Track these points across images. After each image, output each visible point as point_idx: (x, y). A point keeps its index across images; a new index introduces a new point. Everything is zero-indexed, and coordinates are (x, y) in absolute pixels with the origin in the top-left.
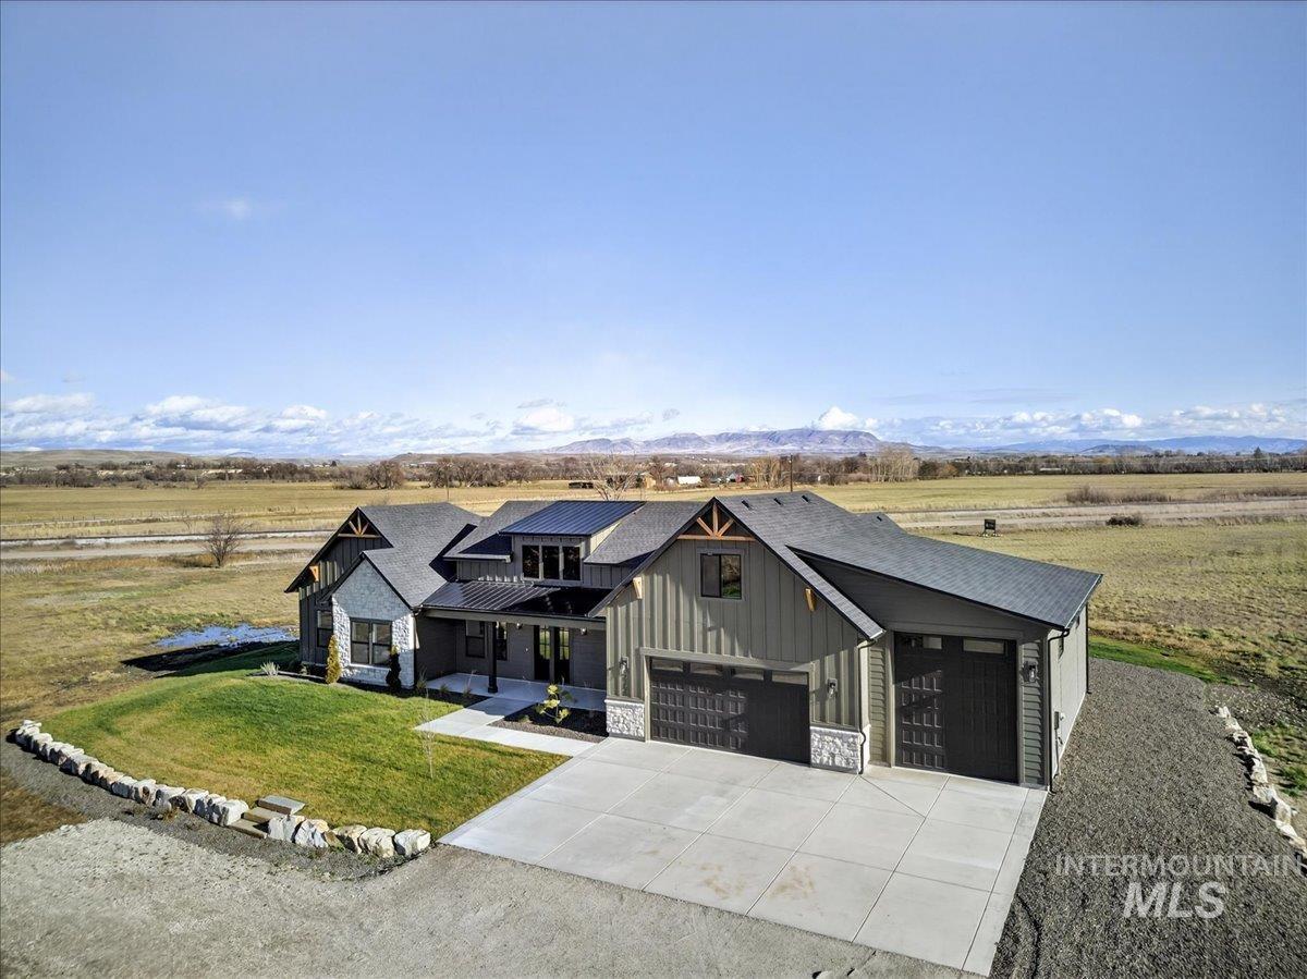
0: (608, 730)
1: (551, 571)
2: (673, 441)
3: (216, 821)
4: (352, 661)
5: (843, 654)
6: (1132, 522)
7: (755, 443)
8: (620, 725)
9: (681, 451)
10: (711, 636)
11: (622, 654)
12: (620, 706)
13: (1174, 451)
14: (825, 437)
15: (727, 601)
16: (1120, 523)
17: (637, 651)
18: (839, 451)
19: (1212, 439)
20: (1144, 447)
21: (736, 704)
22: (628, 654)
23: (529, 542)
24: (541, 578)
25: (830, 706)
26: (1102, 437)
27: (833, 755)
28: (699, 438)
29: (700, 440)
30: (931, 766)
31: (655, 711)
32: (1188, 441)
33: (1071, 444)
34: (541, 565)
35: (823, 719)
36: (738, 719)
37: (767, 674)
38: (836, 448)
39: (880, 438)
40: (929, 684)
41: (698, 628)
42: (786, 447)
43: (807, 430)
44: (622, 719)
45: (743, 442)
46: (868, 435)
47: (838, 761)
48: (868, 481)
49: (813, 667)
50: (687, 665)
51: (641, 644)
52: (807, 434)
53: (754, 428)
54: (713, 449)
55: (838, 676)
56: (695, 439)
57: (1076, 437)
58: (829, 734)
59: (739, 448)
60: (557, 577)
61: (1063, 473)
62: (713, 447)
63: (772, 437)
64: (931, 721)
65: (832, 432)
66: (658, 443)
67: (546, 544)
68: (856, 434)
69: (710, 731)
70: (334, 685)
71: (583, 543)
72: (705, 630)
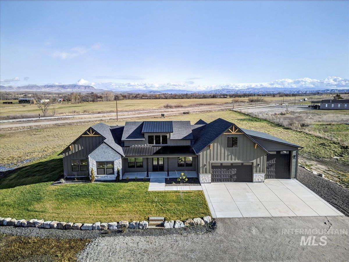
0: (200, 182)
1: (158, 142)
2: (27, 87)
3: (141, 228)
4: (98, 174)
5: (262, 157)
6: (188, 113)
7: (57, 88)
8: (204, 180)
9: (32, 90)
10: (230, 157)
11: (205, 163)
12: (204, 176)
13: (166, 93)
14: (79, 87)
15: (234, 148)
16: (186, 113)
17: (209, 162)
18: (84, 92)
19: (172, 90)
20: (159, 92)
21: (234, 171)
22: (207, 163)
23: (150, 135)
24: (154, 144)
25: (258, 169)
26: (150, 89)
27: (258, 179)
28: (38, 86)
29: (39, 87)
30: (273, 178)
31: (212, 176)
32: (168, 90)
33: (143, 91)
34: (154, 141)
35: (256, 172)
36: (234, 175)
37: (242, 164)
38: (83, 90)
39: (96, 88)
40: (273, 161)
41: (226, 155)
42: (67, 90)
43: (74, 85)
44: (204, 179)
45: (53, 88)
46: (92, 87)
47: (260, 180)
48: (102, 101)
49: (254, 161)
50: (221, 164)
51: (210, 160)
52: (74, 86)
53: (57, 84)
54: (43, 90)
55: (260, 162)
56: (36, 87)
57: (145, 89)
58: (257, 175)
59: (52, 90)
60: (160, 143)
61: (148, 99)
62: (43, 89)
63: (63, 87)
64: (273, 169)
65: (82, 86)
66: (23, 87)
67: (156, 135)
68: (89, 87)
69: (227, 178)
70: (93, 182)
71: (168, 134)
72: (228, 155)
